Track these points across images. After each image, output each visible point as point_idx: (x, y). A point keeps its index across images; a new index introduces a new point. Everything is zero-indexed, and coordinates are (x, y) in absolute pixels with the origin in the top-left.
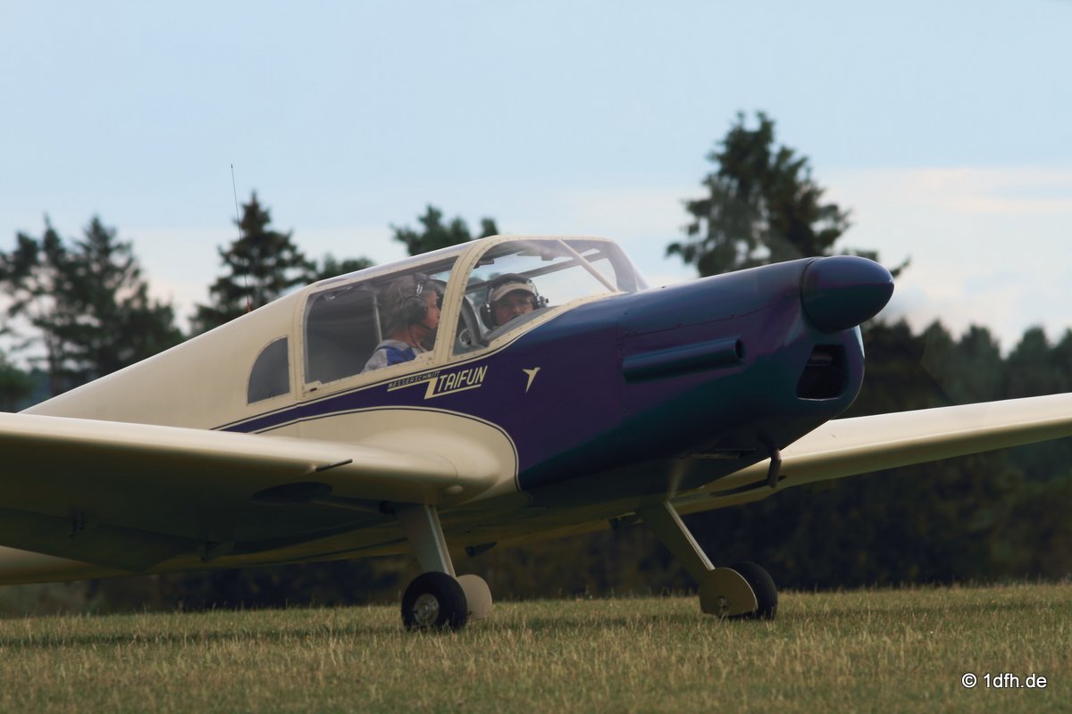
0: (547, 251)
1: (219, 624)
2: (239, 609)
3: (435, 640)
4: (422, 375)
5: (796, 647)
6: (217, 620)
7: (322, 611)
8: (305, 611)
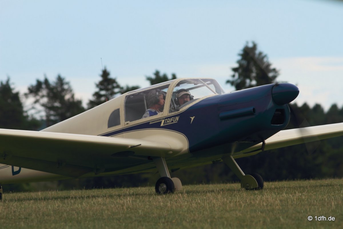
0: (196, 82)
1: (95, 193)
2: (101, 189)
3: (158, 197)
4: (160, 119)
5: (264, 198)
6: (95, 192)
7: (125, 189)
8: (121, 189)
